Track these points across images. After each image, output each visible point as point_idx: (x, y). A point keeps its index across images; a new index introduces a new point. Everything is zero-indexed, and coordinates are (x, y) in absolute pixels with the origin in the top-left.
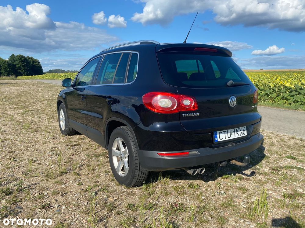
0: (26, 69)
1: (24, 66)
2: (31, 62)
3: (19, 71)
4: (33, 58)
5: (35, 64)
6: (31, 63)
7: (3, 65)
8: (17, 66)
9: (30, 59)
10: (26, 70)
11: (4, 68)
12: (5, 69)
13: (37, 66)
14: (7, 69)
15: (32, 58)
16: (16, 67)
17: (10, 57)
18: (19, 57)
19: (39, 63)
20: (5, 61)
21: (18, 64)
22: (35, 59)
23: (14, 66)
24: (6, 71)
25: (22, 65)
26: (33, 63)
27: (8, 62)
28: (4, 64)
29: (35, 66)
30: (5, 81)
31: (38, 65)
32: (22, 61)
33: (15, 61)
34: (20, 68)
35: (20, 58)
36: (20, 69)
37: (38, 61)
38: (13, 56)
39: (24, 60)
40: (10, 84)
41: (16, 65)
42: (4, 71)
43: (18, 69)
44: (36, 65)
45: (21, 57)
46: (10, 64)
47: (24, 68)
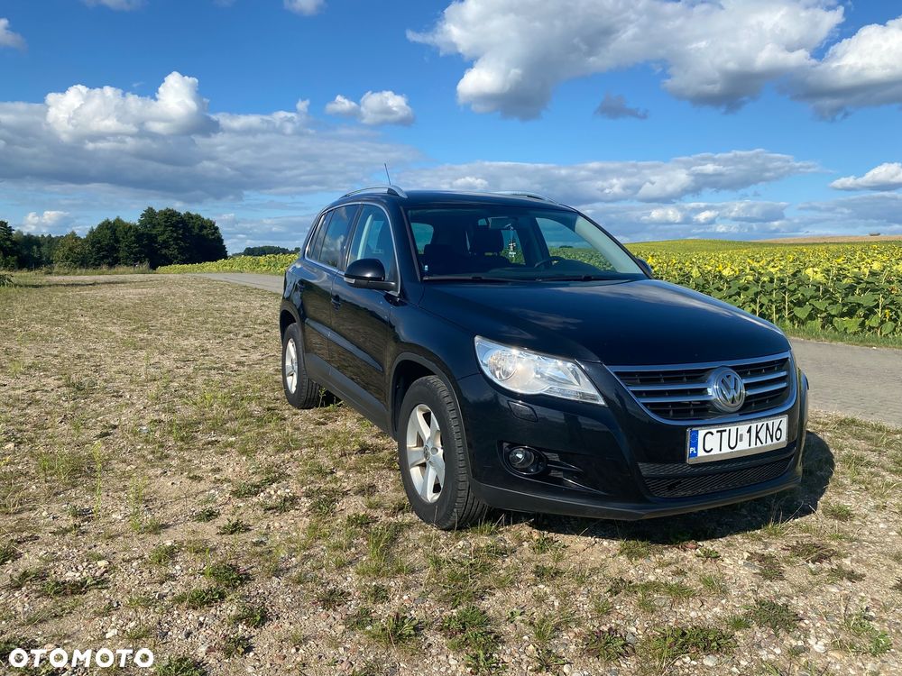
0: (180, 248)
1: (176, 239)
2: (196, 227)
3: (164, 251)
4: (200, 217)
5: (205, 232)
6: (196, 231)
7: (123, 238)
8: (160, 239)
9: (192, 218)
10: (182, 250)
11: (126, 246)
12: (129, 247)
13: (211, 237)
14: (135, 247)
15: (198, 217)
16: (156, 242)
17: (143, 215)
18: (165, 214)
19: (217, 228)
20: (131, 227)
21: (161, 235)
22: (206, 218)
23: (152, 239)
24: (132, 253)
25: (171, 236)
26: (201, 231)
27: (136, 228)
28: (126, 233)
29: (204, 238)
30: (121, 277)
31: (213, 234)
32: (173, 225)
33: (154, 227)
34: (165, 244)
35: (168, 218)
36: (167, 248)
37: (214, 225)
38: (150, 213)
39: (178, 222)
40: (130, 282)
41: (156, 236)
42: (125, 254)
43: (162, 248)
44: (208, 234)
45: (170, 215)
46: (143, 234)
47: (177, 244)
